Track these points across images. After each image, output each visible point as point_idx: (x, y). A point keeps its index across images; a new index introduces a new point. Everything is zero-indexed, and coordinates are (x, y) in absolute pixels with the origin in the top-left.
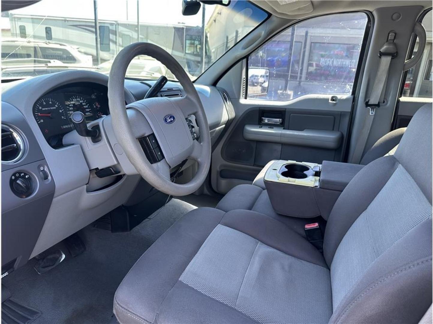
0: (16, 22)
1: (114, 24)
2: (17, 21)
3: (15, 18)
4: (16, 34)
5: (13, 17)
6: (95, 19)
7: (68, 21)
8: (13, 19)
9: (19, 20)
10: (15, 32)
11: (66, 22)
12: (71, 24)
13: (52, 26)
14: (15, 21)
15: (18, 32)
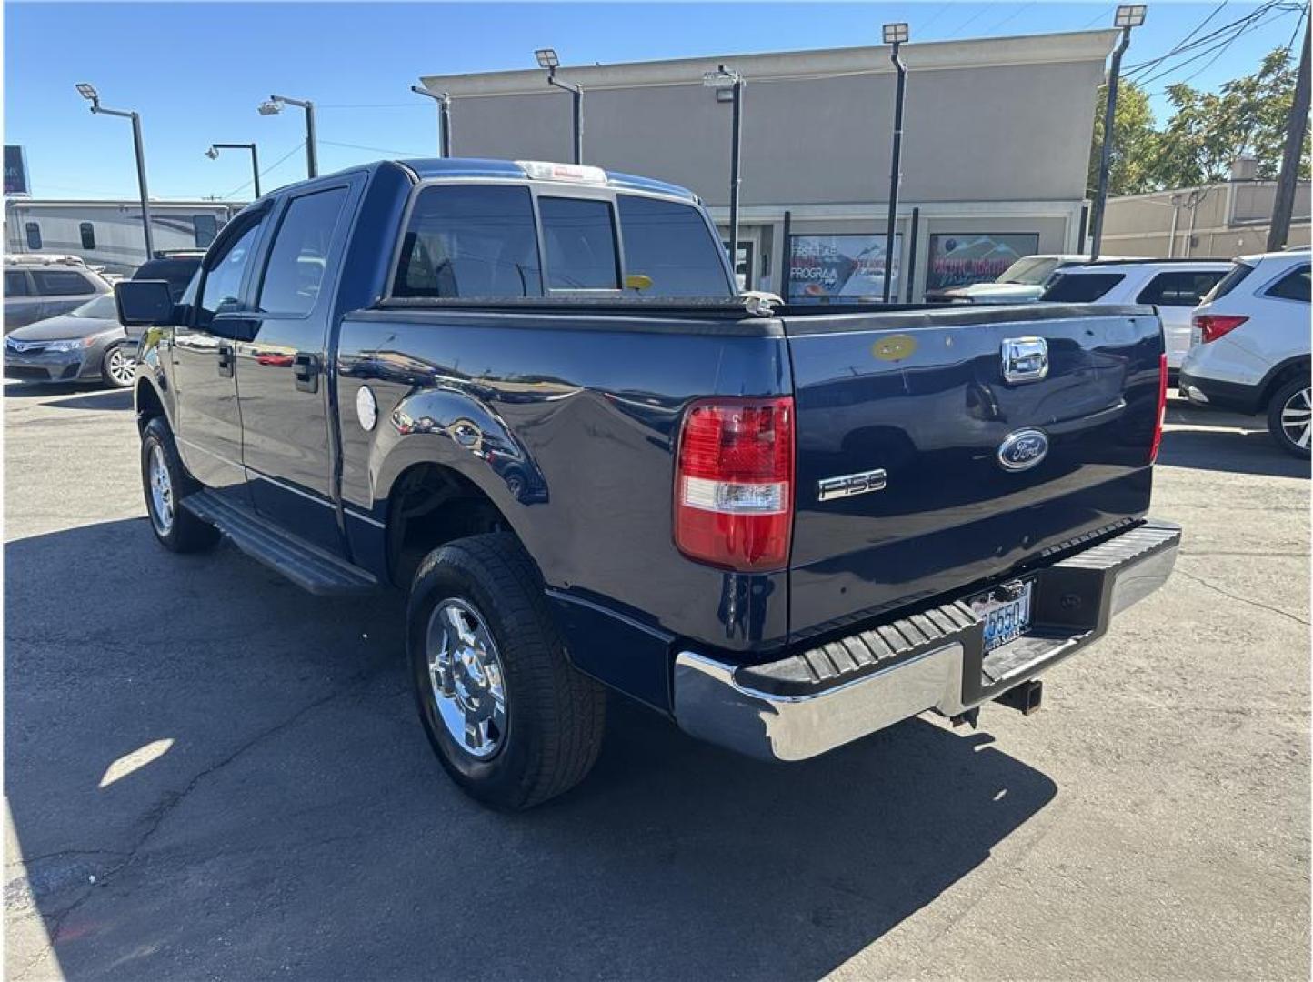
0: (20, 218)
1: (224, 209)
2: (22, 215)
3: (17, 208)
4: (20, 241)
5: (13, 208)
6: (143, 202)
7: (127, 208)
8: (14, 212)
9: (25, 214)
10: (17, 238)
11: (124, 211)
12: (134, 215)
13: (94, 220)
14: (17, 214)
15: (24, 237)
